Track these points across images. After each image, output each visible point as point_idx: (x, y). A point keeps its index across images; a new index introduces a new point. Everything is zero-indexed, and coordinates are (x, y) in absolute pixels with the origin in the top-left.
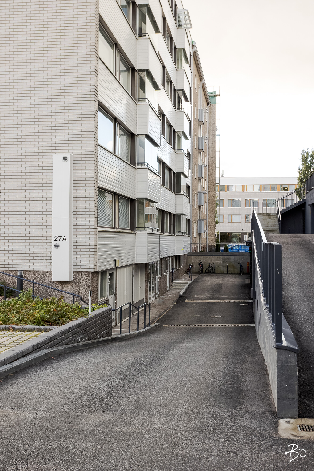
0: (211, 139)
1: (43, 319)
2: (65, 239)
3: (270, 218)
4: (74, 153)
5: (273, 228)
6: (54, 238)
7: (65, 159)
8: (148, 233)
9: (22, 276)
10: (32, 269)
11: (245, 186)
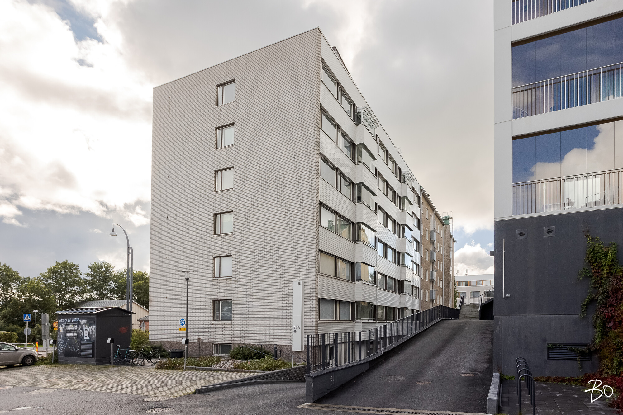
0: (446, 251)
1: (266, 368)
2: (299, 328)
3: (475, 308)
4: (305, 280)
5: (475, 315)
6: (293, 327)
7: (299, 283)
8: (362, 322)
9: (276, 348)
10: (283, 344)
11: (484, 281)
